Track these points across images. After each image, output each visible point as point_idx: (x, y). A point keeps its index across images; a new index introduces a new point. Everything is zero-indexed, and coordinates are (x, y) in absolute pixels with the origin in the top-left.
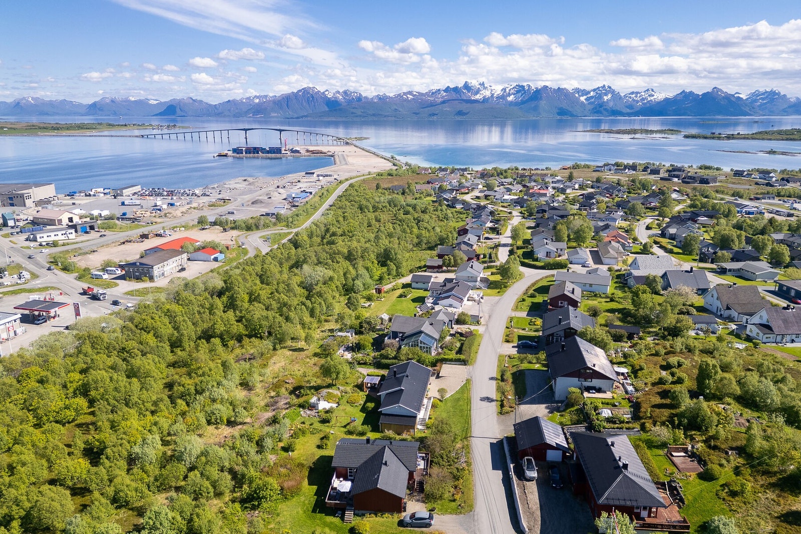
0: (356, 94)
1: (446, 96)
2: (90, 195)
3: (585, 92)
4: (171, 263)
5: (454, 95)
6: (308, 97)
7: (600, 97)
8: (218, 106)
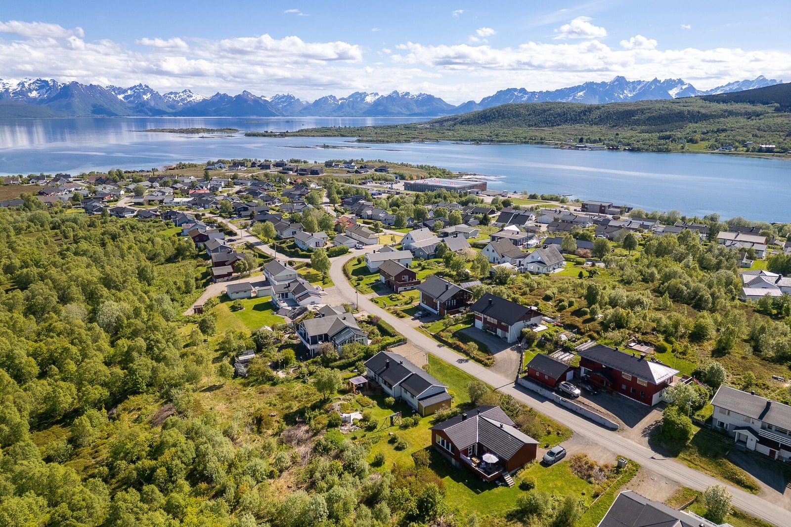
3: (121, 91)
7: (138, 96)
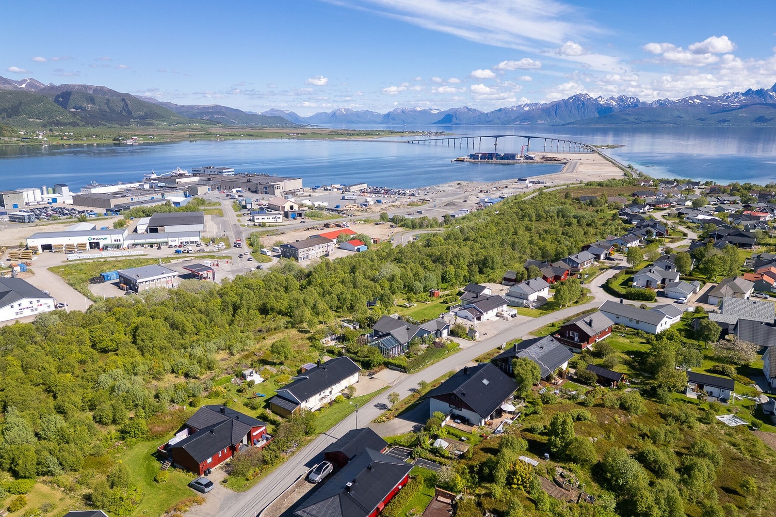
0: (632, 100)
1: (745, 100)
2: (327, 190)
4: (317, 248)
5: (757, 100)
6: (579, 104)
8: (489, 115)
